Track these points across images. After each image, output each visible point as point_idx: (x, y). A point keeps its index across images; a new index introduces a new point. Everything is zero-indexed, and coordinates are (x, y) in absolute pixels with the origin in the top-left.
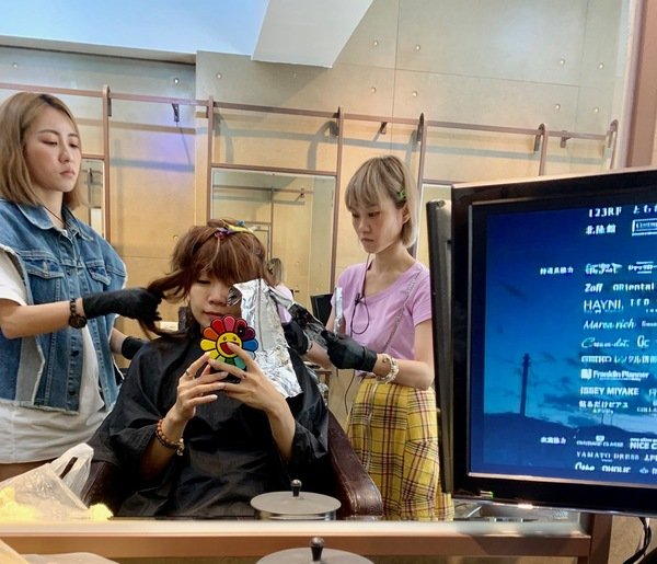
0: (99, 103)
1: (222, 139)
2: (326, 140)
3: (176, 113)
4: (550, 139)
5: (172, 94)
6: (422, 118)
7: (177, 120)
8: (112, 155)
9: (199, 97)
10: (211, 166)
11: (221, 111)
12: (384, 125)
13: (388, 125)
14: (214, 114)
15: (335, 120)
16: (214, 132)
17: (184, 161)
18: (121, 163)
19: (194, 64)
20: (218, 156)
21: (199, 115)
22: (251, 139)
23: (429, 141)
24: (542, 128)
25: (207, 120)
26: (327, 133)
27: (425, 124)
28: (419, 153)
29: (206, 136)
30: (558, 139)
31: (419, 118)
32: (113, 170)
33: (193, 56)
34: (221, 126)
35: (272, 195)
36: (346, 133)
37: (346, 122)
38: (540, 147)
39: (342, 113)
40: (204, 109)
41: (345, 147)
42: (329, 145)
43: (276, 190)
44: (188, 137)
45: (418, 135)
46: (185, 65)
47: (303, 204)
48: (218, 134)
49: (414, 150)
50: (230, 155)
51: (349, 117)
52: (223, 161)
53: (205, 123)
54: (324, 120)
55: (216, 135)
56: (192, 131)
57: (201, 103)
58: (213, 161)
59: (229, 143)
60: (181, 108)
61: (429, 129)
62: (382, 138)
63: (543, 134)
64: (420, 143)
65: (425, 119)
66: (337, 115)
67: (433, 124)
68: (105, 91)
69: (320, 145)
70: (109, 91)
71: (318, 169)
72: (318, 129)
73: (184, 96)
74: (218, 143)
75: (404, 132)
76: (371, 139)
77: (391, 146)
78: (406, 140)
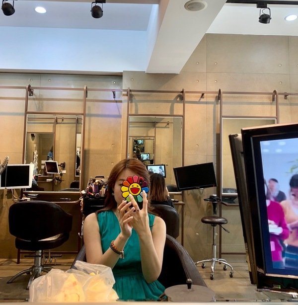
0: (82, 93)
1: (133, 104)
2: (178, 102)
3: (114, 95)
4: (279, 96)
5: (113, 88)
6: (220, 91)
7: (114, 98)
8: (87, 112)
9: (123, 88)
10: (129, 115)
11: (133, 93)
12: (203, 95)
13: (205, 95)
14: (130, 95)
15: (181, 94)
16: (130, 101)
17: (117, 113)
18: (91, 115)
19: (122, 76)
20: (131, 110)
21: (124, 95)
22: (146, 103)
23: (223, 100)
24: (275, 92)
26: (178, 99)
27: (221, 93)
28: (219, 105)
29: (127, 103)
30: (283, 96)
31: (218, 91)
32: (87, 119)
33: (122, 73)
34: (133, 99)
35: (155, 125)
36: (186, 99)
37: (186, 94)
38: (275, 100)
39: (184, 91)
40: (126, 93)
41: (186, 105)
42: (179, 104)
43: (157, 123)
44: (118, 104)
45: (219, 98)
46: (118, 76)
47: (169, 127)
48: (132, 102)
49: (217, 104)
50: (137, 110)
51: (188, 92)
52: (133, 113)
53: (126, 98)
54: (177, 94)
56: (121, 102)
57: (125, 90)
58: (129, 113)
59: (136, 106)
60: (116, 93)
61: (223, 95)
62: (202, 100)
63: (276, 94)
64: (220, 101)
65: (221, 91)
66: (182, 92)
67: (224, 93)
68: (85, 88)
69: (176, 105)
70: (86, 88)
71: (175, 114)
72: (174, 98)
73: (118, 88)
74: (132, 106)
75: (212, 97)
76: (198, 101)
77: (207, 103)
78: (213, 100)
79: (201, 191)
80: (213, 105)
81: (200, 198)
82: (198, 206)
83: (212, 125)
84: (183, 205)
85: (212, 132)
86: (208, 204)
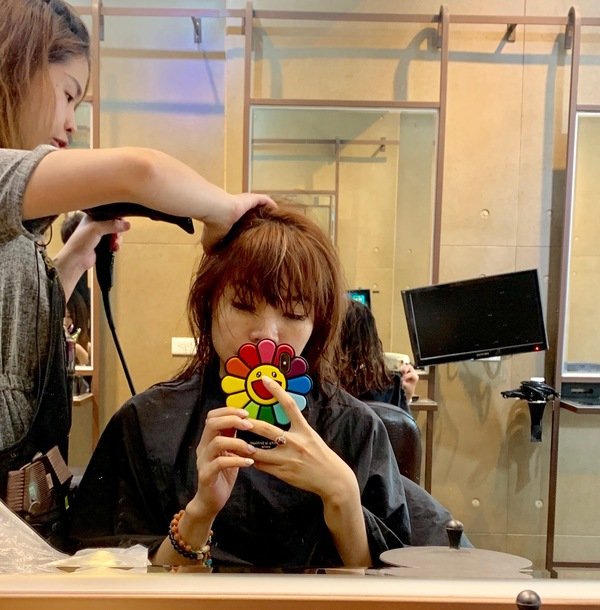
1: (266, 64)
2: (421, 56)
3: (198, 31)
5: (191, 4)
6: (572, 14)
7: (198, 41)
8: (104, 95)
9: (230, 6)
10: (249, 103)
11: (264, 23)
12: (511, 29)
13: (518, 29)
14: (254, 30)
15: (435, 25)
16: (253, 54)
17: (209, 99)
18: (117, 106)
20: (258, 86)
21: (232, 30)
22: (308, 61)
23: (584, 48)
25: (244, 37)
26: (424, 46)
27: (577, 23)
28: (567, 68)
29: (242, 61)
31: (566, 14)
32: (104, 117)
34: (264, 44)
35: (336, 149)
36: (453, 45)
37: (452, 27)
39: (447, 14)
40: (239, 22)
41: (452, 66)
42: (426, 64)
43: (342, 142)
44: (214, 63)
45: (566, 42)
47: (384, 160)
48: (259, 56)
49: (561, 63)
50: (277, 86)
51: (458, 19)
52: (266, 95)
53: (240, 41)
54: (418, 27)
55: (256, 60)
56: (221, 56)
57: (234, 13)
58: (252, 97)
59: (276, 70)
60: (205, 22)
61: (584, 30)
62: (509, 49)
64: (569, 52)
65: (578, 15)
66: (439, 18)
68: (96, 6)
69: (414, 65)
70: (101, 5)
71: (409, 99)
72: (409, 40)
73: (209, 5)
74: (259, 70)
75: (543, 37)
76: (492, 50)
77: (524, 59)
78: (547, 48)
79: (494, 367)
80: (545, 68)
81: (488, 389)
82: (481, 415)
83: (538, 141)
84: (431, 411)
85: (540, 166)
86: (514, 408)
